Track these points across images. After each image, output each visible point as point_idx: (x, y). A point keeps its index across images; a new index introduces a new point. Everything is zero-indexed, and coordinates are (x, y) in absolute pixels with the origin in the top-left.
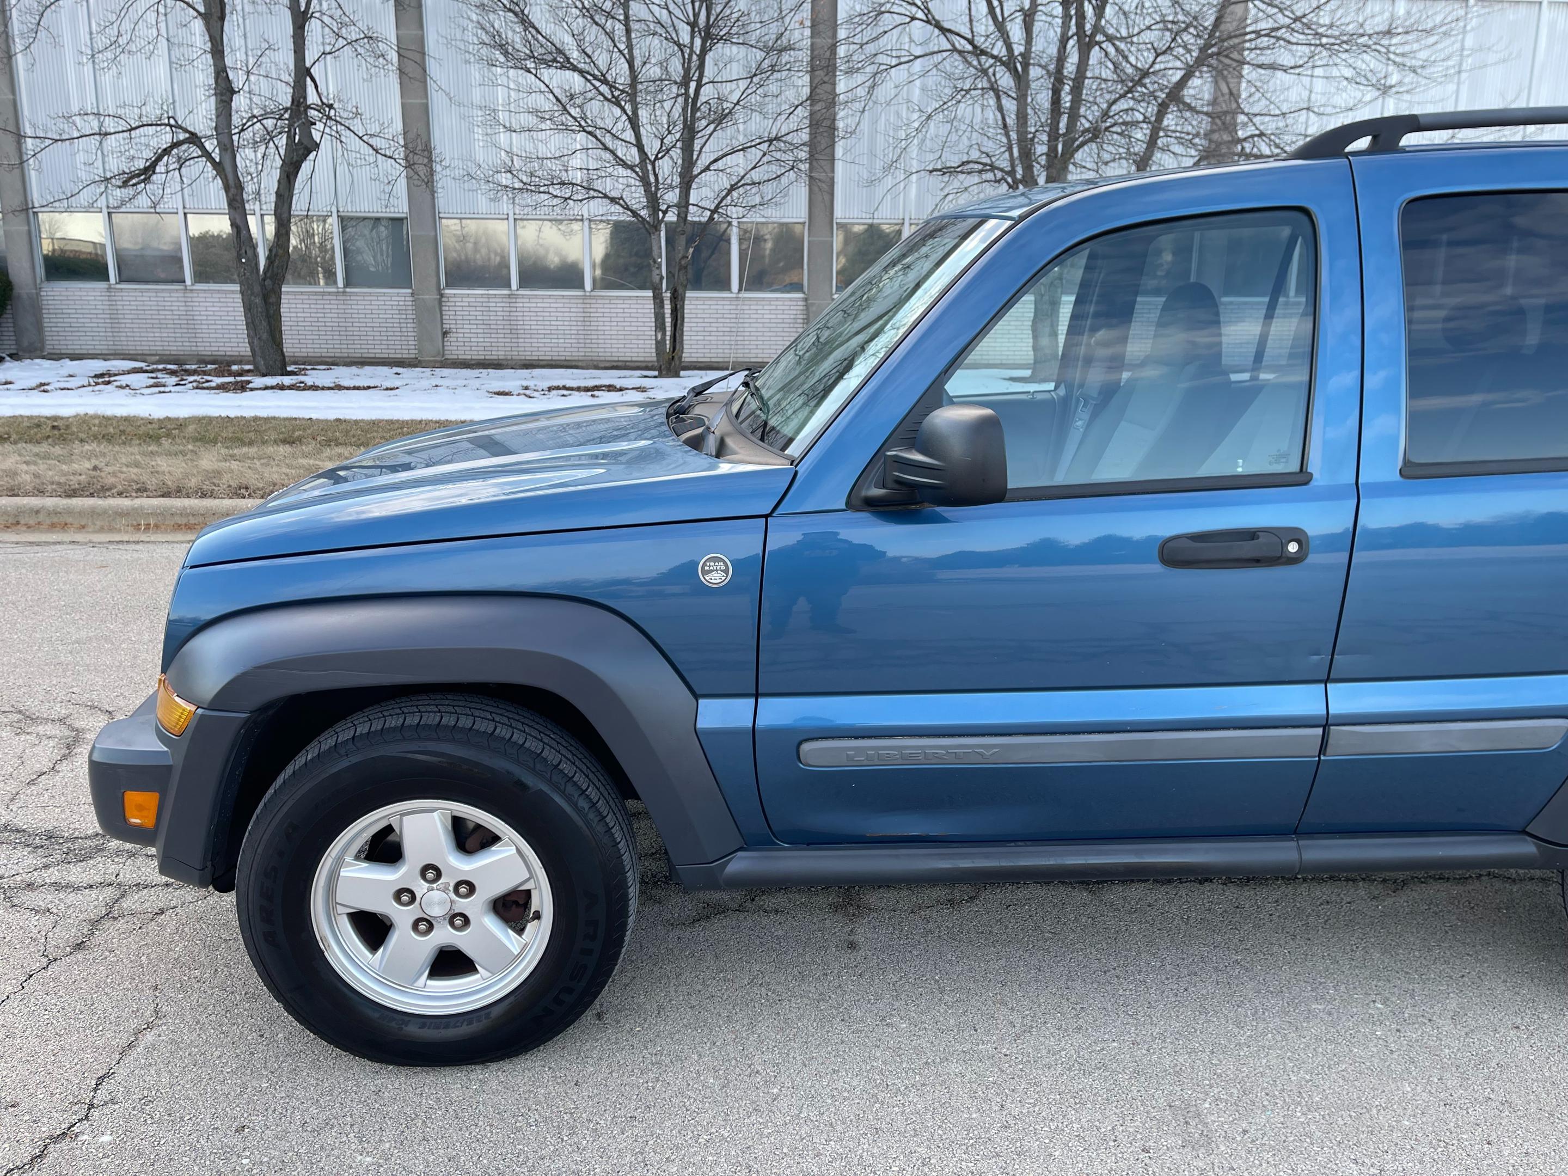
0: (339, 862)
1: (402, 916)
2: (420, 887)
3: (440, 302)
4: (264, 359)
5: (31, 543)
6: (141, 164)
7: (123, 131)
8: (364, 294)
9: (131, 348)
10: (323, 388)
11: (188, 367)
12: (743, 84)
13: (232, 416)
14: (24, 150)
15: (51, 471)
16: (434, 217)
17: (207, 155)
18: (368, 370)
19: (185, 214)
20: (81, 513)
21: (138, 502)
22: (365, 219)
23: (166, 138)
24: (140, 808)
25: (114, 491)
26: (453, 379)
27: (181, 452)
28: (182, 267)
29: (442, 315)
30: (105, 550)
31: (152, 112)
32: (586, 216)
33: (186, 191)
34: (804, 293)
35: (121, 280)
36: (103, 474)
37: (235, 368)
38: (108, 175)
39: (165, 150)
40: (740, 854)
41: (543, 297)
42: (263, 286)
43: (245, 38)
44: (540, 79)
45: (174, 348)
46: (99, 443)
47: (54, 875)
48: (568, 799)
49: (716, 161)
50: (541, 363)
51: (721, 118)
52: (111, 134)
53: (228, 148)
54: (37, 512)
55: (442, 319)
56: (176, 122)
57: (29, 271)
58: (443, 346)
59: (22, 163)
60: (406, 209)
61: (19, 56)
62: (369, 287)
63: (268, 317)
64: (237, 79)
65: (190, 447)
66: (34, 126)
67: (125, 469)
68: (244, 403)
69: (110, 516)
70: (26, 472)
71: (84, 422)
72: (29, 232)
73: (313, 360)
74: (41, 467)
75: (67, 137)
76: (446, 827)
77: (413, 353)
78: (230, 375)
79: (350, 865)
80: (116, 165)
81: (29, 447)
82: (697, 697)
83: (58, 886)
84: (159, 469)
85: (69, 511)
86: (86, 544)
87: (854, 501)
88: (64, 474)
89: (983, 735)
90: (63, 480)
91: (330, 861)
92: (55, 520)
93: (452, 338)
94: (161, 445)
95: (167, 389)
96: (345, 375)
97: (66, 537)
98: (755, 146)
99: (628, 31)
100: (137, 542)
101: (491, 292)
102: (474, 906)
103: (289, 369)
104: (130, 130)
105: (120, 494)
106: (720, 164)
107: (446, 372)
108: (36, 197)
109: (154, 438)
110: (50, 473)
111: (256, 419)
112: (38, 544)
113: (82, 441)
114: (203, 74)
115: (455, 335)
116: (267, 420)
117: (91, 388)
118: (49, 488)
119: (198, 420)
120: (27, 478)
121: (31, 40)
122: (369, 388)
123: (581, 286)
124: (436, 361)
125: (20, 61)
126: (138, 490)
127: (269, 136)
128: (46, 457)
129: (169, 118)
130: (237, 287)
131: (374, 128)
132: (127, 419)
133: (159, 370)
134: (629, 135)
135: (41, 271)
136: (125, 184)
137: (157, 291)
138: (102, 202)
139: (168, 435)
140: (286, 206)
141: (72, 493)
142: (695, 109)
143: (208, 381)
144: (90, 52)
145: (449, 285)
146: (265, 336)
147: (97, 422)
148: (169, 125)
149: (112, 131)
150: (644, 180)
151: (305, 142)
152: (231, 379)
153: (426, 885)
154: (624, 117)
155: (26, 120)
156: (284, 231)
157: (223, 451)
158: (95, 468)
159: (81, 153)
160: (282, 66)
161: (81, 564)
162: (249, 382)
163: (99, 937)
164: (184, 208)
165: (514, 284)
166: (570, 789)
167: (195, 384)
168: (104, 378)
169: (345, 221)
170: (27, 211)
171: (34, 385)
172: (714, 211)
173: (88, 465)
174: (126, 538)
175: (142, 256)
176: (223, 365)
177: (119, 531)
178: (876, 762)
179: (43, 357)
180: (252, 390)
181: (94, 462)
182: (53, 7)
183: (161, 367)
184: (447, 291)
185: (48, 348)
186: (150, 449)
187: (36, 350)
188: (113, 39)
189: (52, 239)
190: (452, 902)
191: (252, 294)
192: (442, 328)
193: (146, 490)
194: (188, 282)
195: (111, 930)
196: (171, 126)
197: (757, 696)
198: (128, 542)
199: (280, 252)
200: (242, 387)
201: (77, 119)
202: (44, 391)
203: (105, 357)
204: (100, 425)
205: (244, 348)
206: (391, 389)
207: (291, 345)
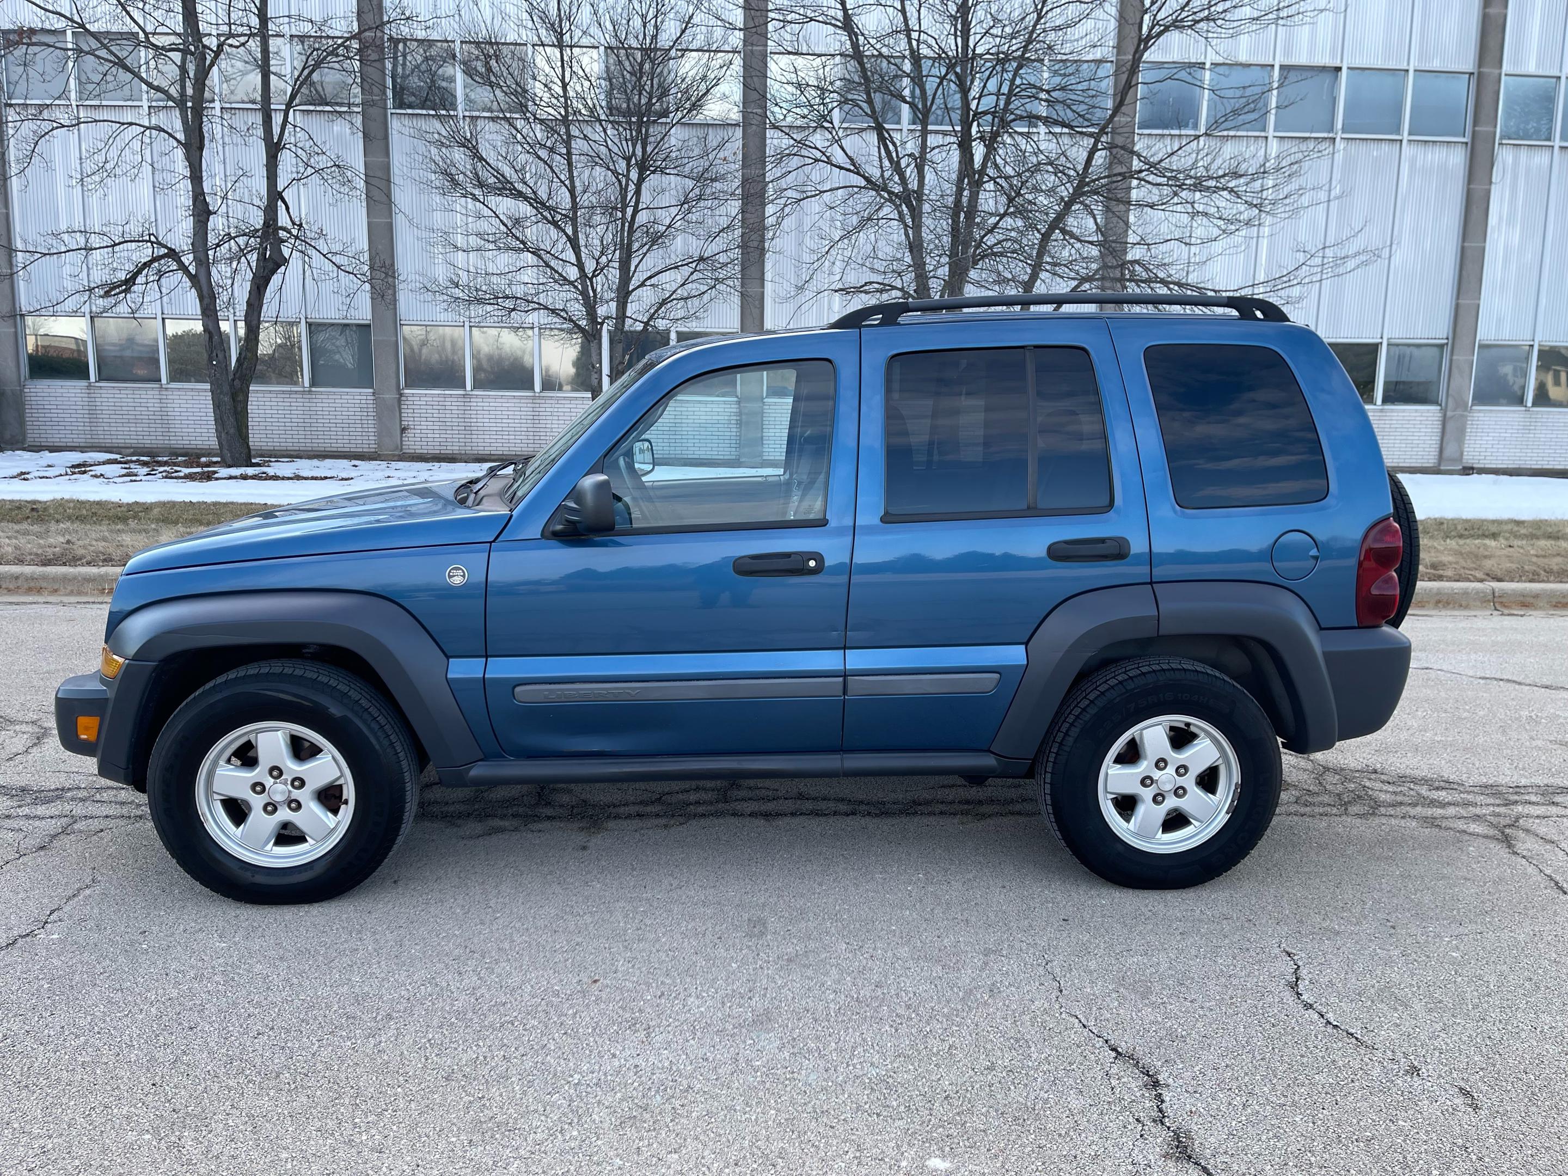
0: (215, 764)
1: (257, 802)
2: (269, 782)
3: (399, 401)
4: (231, 452)
5: (11, 603)
6: (122, 276)
7: (107, 247)
8: (328, 393)
9: (108, 442)
10: (283, 478)
11: (160, 459)
12: (674, 211)
13: (194, 500)
14: (14, 263)
15: (29, 544)
16: (395, 323)
17: (183, 268)
18: (328, 462)
19: (163, 319)
20: (55, 579)
21: (103, 570)
22: (333, 325)
23: (146, 253)
24: (87, 729)
25: (84, 561)
26: (406, 471)
27: (144, 530)
28: (158, 368)
29: (400, 413)
30: (73, 608)
31: (134, 229)
32: (536, 324)
33: (165, 299)
34: (737, 397)
35: (101, 378)
36: (75, 547)
37: (203, 459)
38: (92, 285)
39: (145, 263)
40: (480, 763)
41: (495, 397)
42: (232, 386)
43: (224, 163)
44: (487, 206)
45: (148, 441)
46: (73, 522)
47: (26, 810)
48: (365, 722)
49: (650, 277)
50: (493, 457)
51: (655, 239)
52: (96, 249)
53: (203, 262)
54: (17, 578)
55: (401, 417)
56: (157, 238)
57: (14, 369)
58: (402, 441)
59: (12, 274)
60: (370, 317)
61: (14, 179)
62: (333, 387)
63: (236, 413)
64: (214, 202)
65: (153, 526)
66: (25, 241)
67: (94, 543)
68: (207, 491)
69: (79, 582)
70: (8, 545)
71: (60, 505)
72: (16, 333)
73: (278, 453)
74: (22, 541)
75: (55, 251)
76: (286, 742)
77: (373, 448)
78: (198, 466)
79: (222, 766)
80: (99, 276)
81: (11, 525)
82: (448, 657)
83: (27, 817)
84: (124, 543)
85: (44, 577)
86: (57, 604)
87: (546, 534)
88: (40, 546)
89: (631, 682)
90: (40, 551)
91: (208, 762)
92: (32, 584)
93: (410, 433)
94: (128, 525)
95: (138, 478)
96: (305, 467)
97: (41, 599)
98: (687, 264)
99: (570, 164)
100: (102, 603)
101: (447, 392)
102: (304, 795)
103: (253, 461)
104: (113, 246)
105: (89, 563)
106: (653, 281)
107: (401, 464)
108: (24, 303)
109: (123, 519)
110: (29, 546)
111: (215, 504)
112: (17, 604)
113: (57, 521)
114: (183, 196)
115: (413, 431)
116: (226, 504)
117: (68, 477)
118: (28, 558)
119: (163, 504)
120: (10, 549)
121: (26, 165)
122: (326, 478)
123: (531, 388)
124: (394, 455)
125: (15, 184)
126: (105, 560)
127: (242, 252)
128: (26, 533)
129: (150, 235)
130: (207, 386)
131: (336, 247)
132: (99, 503)
133: (132, 462)
134: (570, 255)
135: (25, 369)
136: (107, 294)
137: (134, 389)
138: (86, 309)
139: (134, 517)
140: (256, 313)
141: (47, 563)
142: (631, 231)
143: (177, 472)
144: (79, 176)
145: (408, 386)
146: (232, 431)
147: (72, 505)
148: (150, 241)
149: (98, 246)
150: (584, 293)
151: (275, 257)
152: (199, 470)
153: (272, 780)
154: (564, 239)
155: (17, 236)
156: (253, 337)
157: (182, 529)
158: (68, 542)
159: (68, 266)
160: (254, 192)
161: (53, 619)
162: (215, 472)
163: (56, 843)
164: (163, 313)
165: (469, 387)
166: (366, 716)
167: (164, 474)
168: (80, 468)
169: (313, 327)
170: (16, 316)
171: (15, 474)
172: (646, 324)
173: (62, 539)
174: (91, 600)
175: (121, 357)
176: (192, 457)
177: (86, 594)
178: (563, 699)
179: (24, 449)
180: (217, 479)
181: (67, 537)
182: (47, 137)
183: (134, 458)
184: (406, 391)
185: (29, 442)
186: (119, 527)
187: (17, 442)
188: (101, 165)
189: (36, 335)
190: (290, 792)
191: (221, 393)
192: (401, 425)
193: (111, 560)
194: (164, 381)
195: (66, 840)
196: (152, 243)
197: (487, 657)
198: (93, 603)
199: (249, 355)
200: (208, 477)
201: (65, 237)
202: (24, 479)
203: (82, 449)
204: (74, 508)
205: (213, 443)
206: (346, 479)
207: (257, 438)
